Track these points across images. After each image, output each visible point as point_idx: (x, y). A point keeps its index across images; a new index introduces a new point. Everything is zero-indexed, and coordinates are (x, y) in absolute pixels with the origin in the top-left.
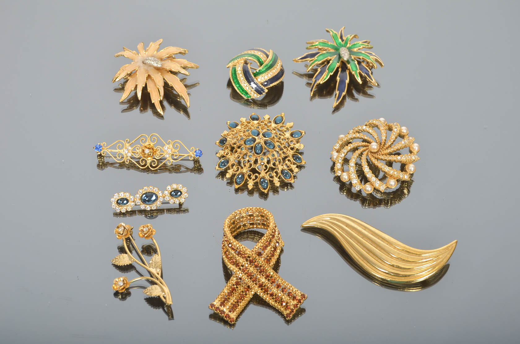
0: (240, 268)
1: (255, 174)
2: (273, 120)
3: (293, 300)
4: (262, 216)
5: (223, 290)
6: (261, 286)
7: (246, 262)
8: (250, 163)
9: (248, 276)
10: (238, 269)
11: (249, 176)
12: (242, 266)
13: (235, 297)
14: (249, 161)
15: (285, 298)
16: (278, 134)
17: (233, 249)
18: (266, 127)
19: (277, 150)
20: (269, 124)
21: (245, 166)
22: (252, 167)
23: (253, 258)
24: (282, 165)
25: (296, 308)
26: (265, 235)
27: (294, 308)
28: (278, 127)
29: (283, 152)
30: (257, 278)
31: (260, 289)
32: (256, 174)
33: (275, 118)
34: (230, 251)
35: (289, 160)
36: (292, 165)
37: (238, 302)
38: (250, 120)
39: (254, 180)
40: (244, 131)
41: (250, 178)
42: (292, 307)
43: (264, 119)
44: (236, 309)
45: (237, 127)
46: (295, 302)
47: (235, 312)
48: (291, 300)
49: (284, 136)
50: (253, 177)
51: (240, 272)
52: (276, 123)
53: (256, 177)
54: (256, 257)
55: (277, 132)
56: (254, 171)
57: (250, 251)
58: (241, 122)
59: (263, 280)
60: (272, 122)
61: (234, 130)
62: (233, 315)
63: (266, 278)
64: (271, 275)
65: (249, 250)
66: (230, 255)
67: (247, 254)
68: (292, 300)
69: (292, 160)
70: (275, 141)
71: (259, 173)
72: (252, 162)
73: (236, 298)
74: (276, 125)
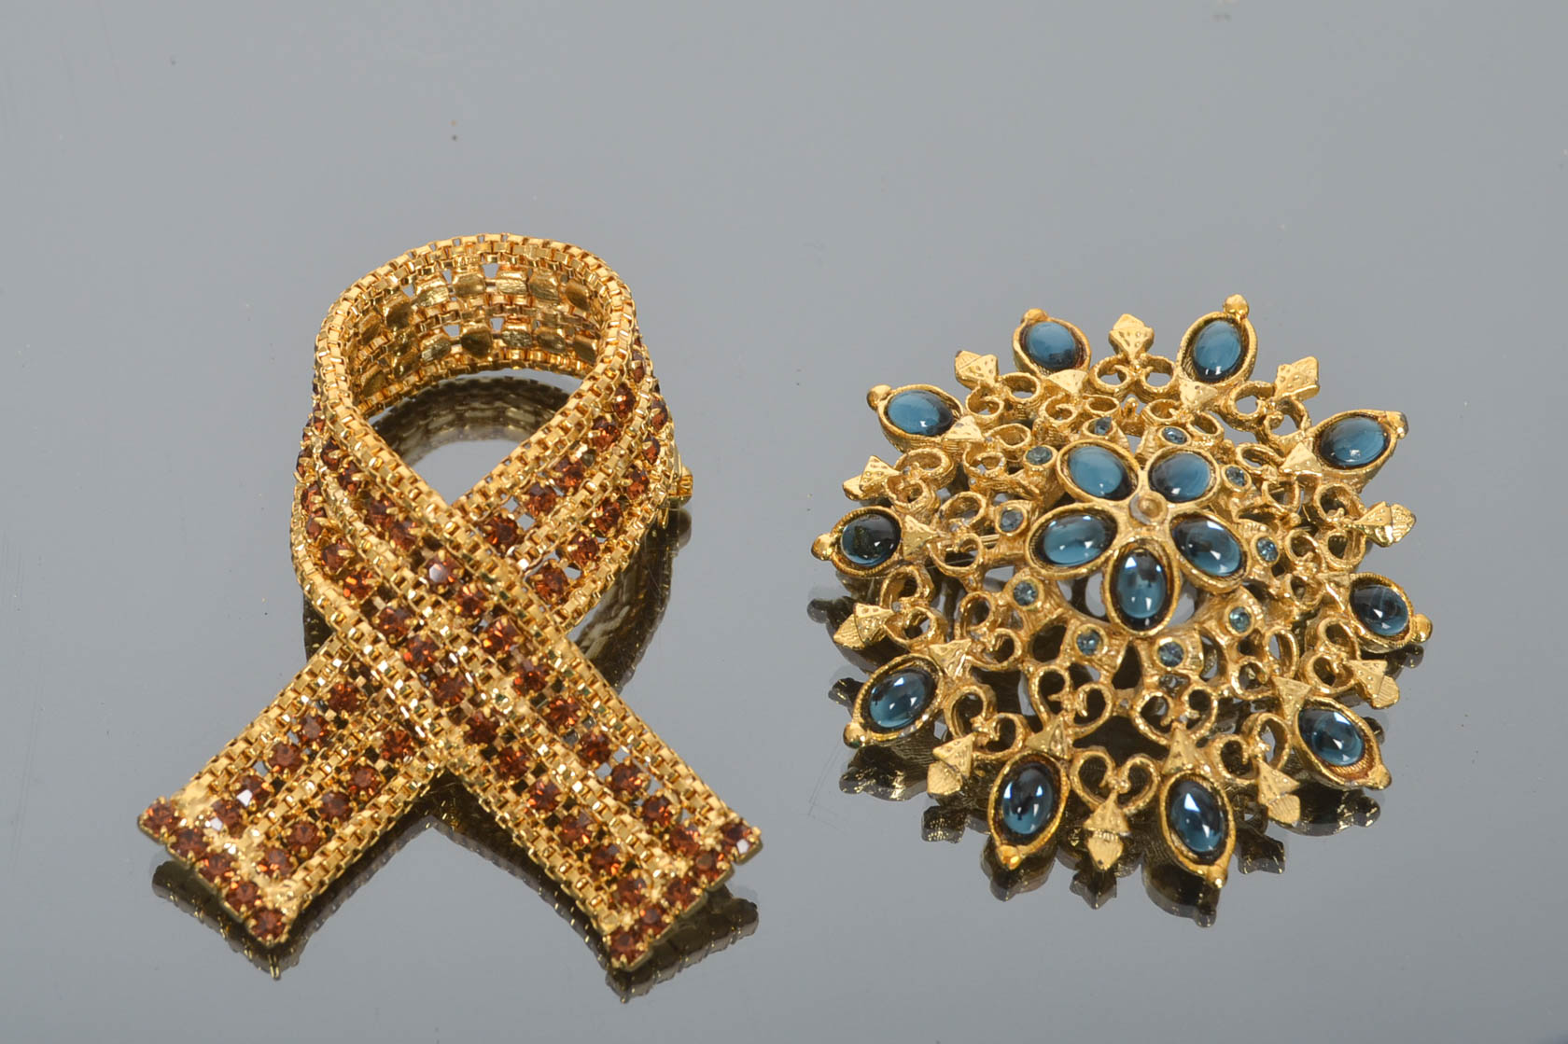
0: (369, 602)
1: (1129, 764)
2: (1180, 356)
3: (671, 849)
4: (579, 301)
5: (252, 725)
6: (481, 732)
7: (408, 573)
8: (1087, 687)
9: (409, 664)
10: (353, 607)
11: (1092, 774)
12: (386, 594)
13: (317, 777)
14: (1079, 675)
15: (628, 833)
16: (1239, 457)
17: (344, 482)
18: (1148, 408)
19: (1257, 571)
20: (1159, 387)
21: (1056, 708)
22: (1106, 715)
23: (459, 554)
24: (1296, 677)
25: (679, 905)
26: (572, 403)
27: (665, 903)
28: (1221, 402)
29: (1297, 584)
30: (464, 682)
31: (476, 748)
32: (1138, 760)
33: (1191, 342)
34: (331, 492)
35: (1335, 633)
36: (1357, 665)
37: (326, 813)
38: (1024, 368)
39: (1123, 800)
40: (1011, 456)
41: (1103, 794)
42: (655, 895)
43: (1116, 348)
44: (311, 857)
45: (954, 433)
46: (681, 866)
47: (300, 875)
48: (657, 851)
49: (1278, 465)
50: (1118, 780)
51: (365, 627)
52: (1203, 374)
53: (1140, 778)
54: (475, 547)
55: (1228, 443)
56: (1120, 738)
57: (443, 505)
58: (968, 383)
59: (503, 697)
60: (1178, 371)
61: (936, 451)
62: (284, 896)
63: (521, 689)
64: (553, 674)
65: (436, 499)
66: (325, 515)
67: (420, 522)
68: (666, 851)
69: (1353, 627)
70: (1234, 511)
71: (1160, 753)
72: (1103, 681)
73: (320, 787)
74: (1209, 387)
